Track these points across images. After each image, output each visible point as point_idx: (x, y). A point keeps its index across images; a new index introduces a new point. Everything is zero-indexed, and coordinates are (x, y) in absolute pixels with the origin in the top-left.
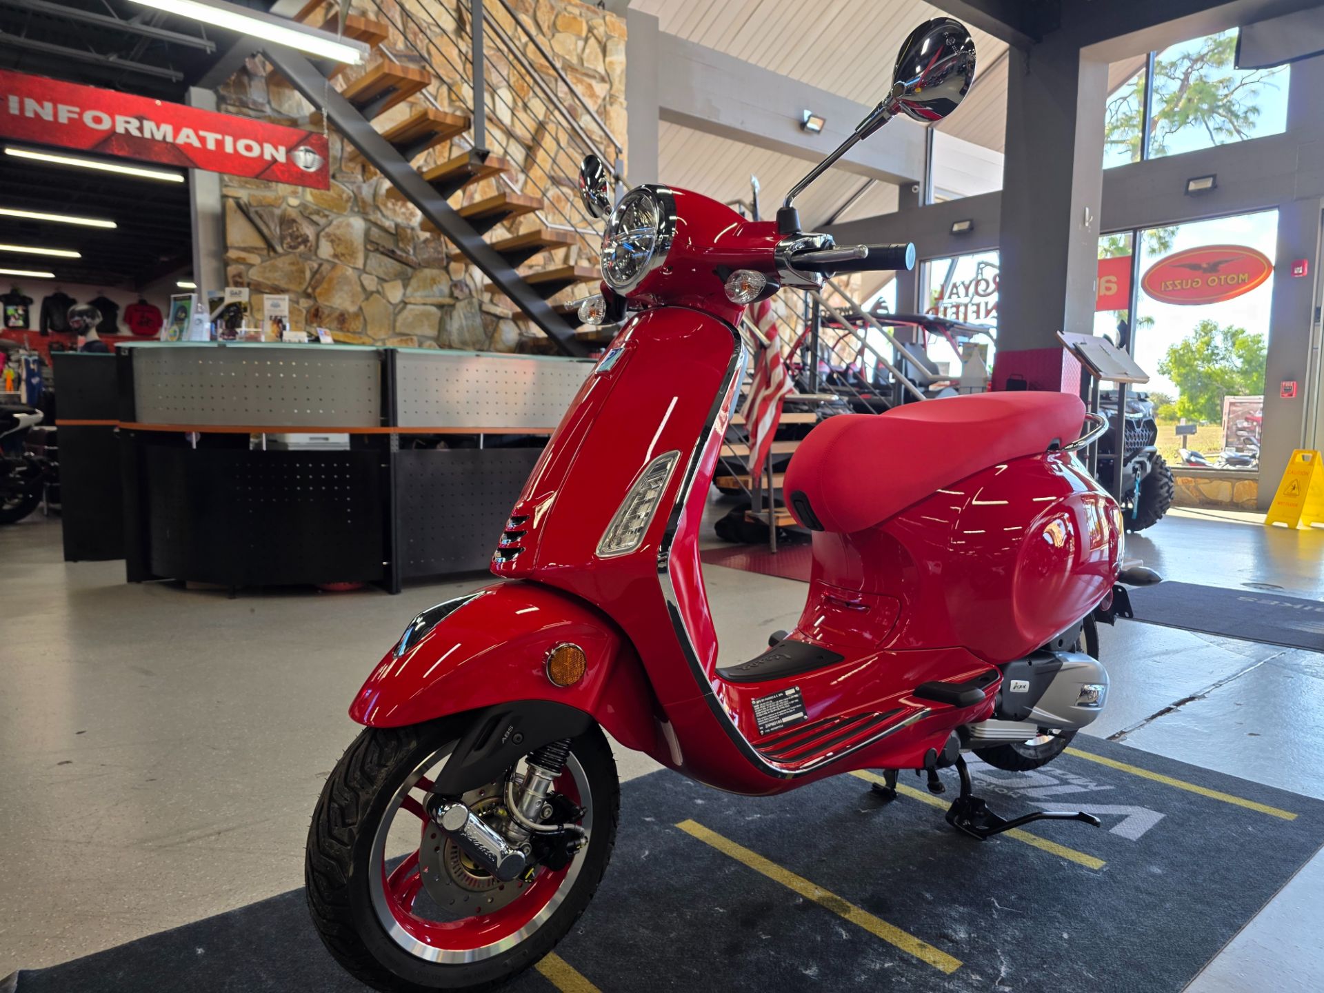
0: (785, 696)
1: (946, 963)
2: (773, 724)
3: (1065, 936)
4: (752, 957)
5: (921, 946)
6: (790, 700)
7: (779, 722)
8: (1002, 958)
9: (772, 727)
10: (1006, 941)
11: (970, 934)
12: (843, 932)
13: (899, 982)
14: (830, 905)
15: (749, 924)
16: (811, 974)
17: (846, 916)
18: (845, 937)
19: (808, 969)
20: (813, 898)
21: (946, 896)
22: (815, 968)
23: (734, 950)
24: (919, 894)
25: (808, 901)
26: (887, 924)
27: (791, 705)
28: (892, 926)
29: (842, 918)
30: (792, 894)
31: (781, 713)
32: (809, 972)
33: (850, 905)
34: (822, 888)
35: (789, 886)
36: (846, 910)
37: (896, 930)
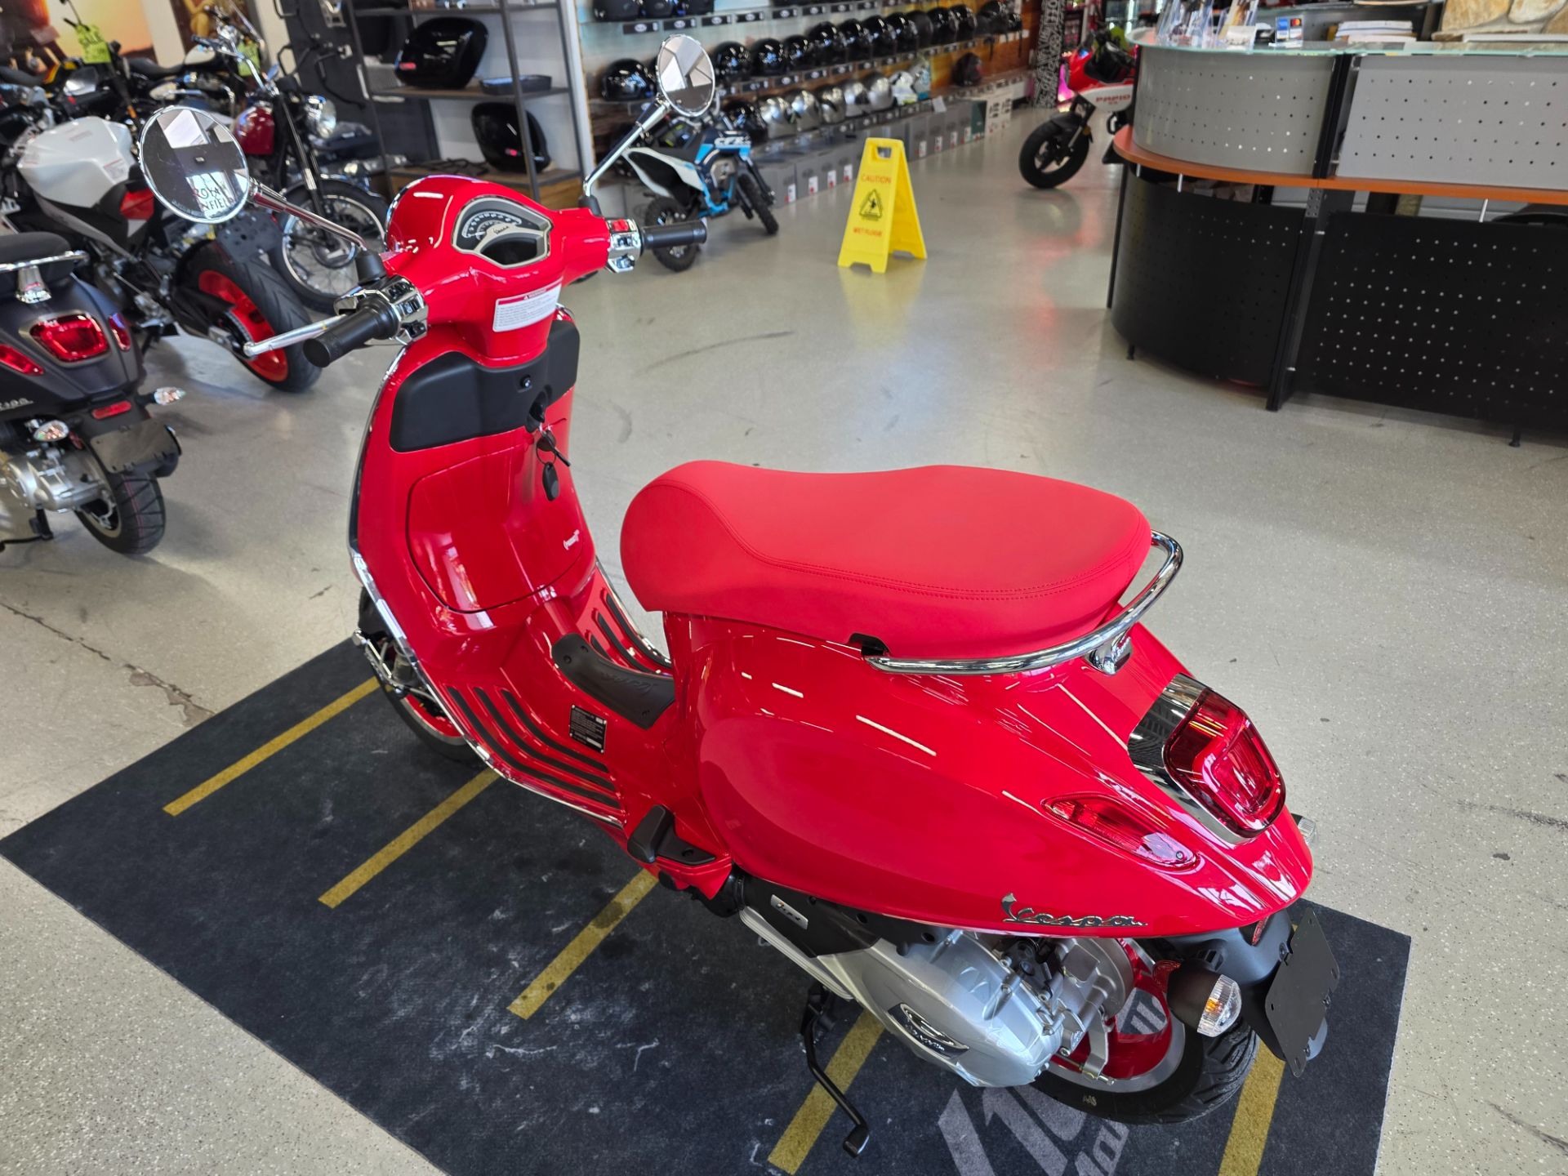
0: (594, 720)
1: (524, 1006)
2: (579, 735)
3: (595, 1110)
4: (512, 876)
5: (550, 986)
6: (596, 727)
7: (584, 737)
8: (541, 1051)
9: (578, 737)
10: (574, 1055)
11: (578, 1023)
12: (560, 929)
13: (489, 975)
14: (608, 911)
15: (562, 865)
16: (495, 915)
17: (591, 926)
18: (555, 930)
19: (502, 912)
20: (617, 899)
21: (650, 1001)
22: (503, 916)
23: (522, 864)
24: (648, 978)
25: (612, 896)
26: (584, 957)
27: (597, 733)
28: (581, 961)
29: (586, 923)
30: (621, 884)
31: (588, 732)
32: (497, 914)
33: (612, 927)
34: (636, 903)
35: (634, 879)
36: (601, 925)
37: (575, 965)
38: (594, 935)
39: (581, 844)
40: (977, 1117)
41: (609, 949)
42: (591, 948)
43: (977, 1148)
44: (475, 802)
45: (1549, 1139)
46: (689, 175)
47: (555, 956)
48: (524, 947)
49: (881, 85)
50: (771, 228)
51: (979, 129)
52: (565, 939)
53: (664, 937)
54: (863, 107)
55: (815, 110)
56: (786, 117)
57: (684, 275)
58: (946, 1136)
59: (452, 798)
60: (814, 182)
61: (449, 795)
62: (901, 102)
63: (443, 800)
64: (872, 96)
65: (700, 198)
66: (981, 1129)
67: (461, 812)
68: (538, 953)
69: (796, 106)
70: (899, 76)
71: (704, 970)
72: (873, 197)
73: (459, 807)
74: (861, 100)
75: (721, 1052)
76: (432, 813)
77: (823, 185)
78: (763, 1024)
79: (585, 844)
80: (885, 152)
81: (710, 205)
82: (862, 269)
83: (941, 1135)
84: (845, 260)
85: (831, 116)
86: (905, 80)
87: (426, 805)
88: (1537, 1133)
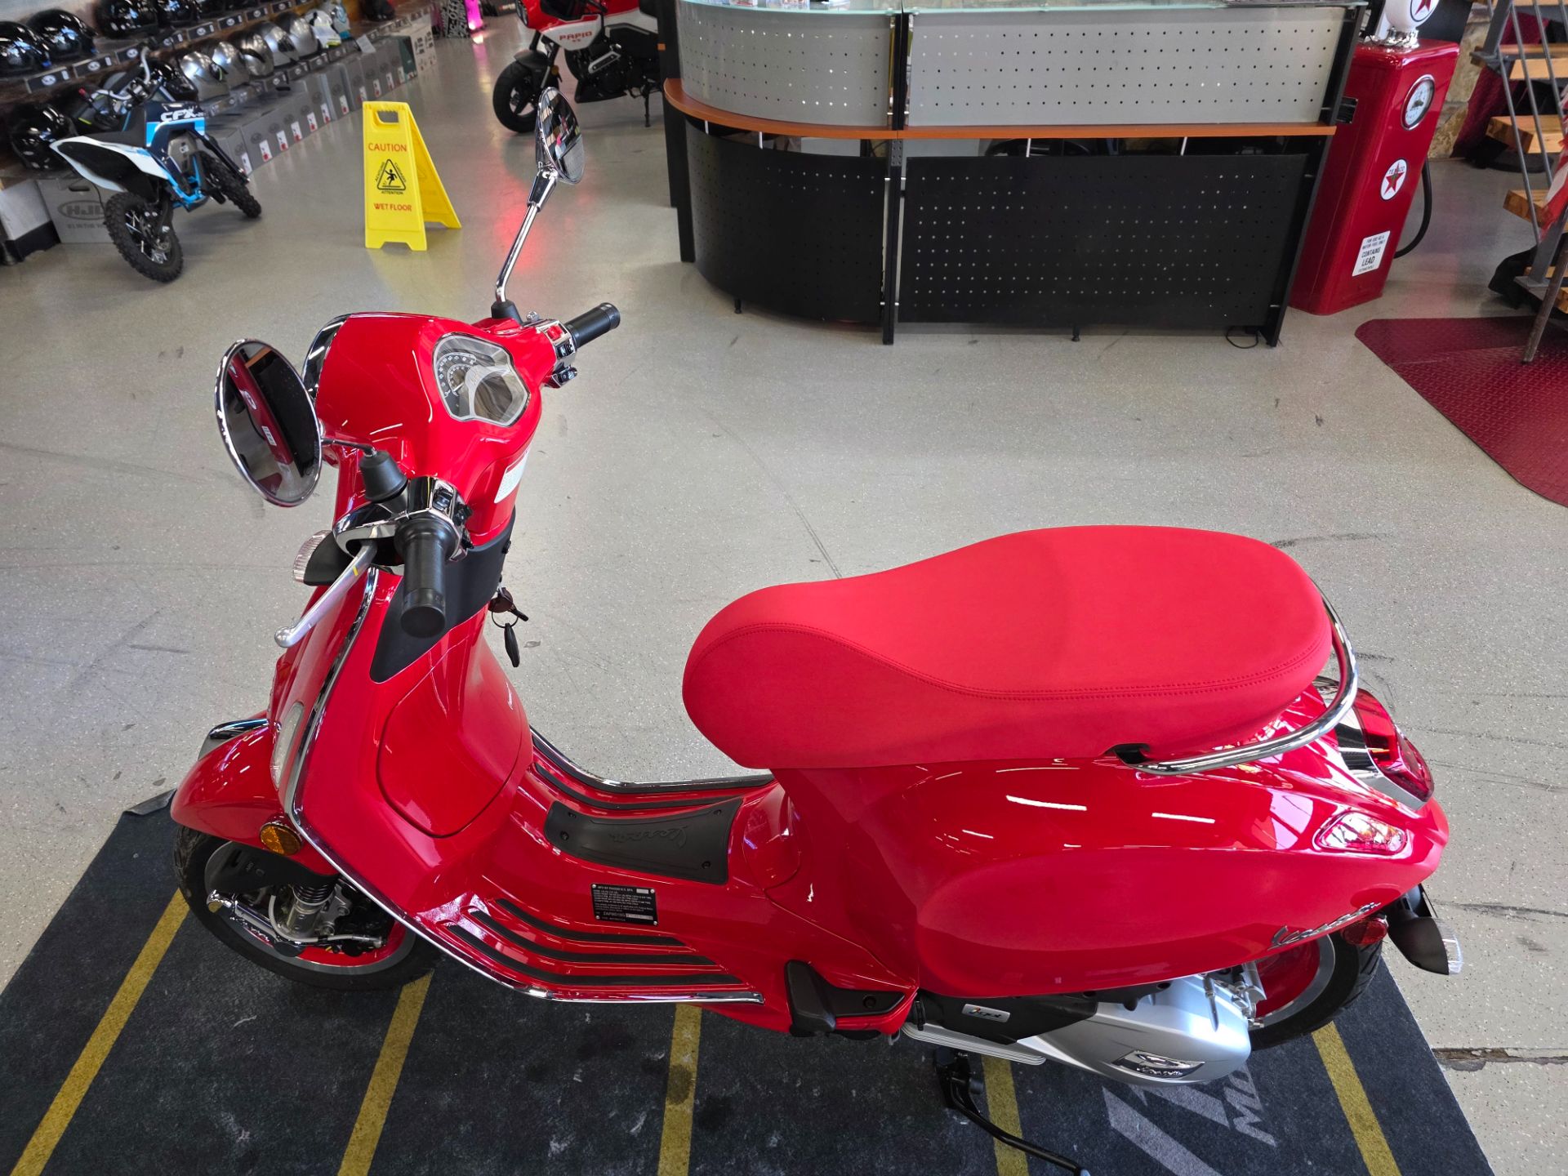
0: (635, 893)
2: (613, 914)
4: (538, 1093)
6: (639, 899)
7: (621, 915)
9: (611, 916)
12: (638, 1126)
14: (674, 1080)
15: (585, 1053)
16: (553, 1149)
17: (668, 1106)
18: (633, 1130)
19: (559, 1141)
20: (673, 1062)
21: (790, 1154)
22: (564, 1145)
23: (538, 1074)
24: (770, 1131)
25: (665, 1062)
26: (688, 1144)
27: (640, 905)
28: (688, 1150)
29: (662, 1106)
30: (665, 1043)
31: (625, 908)
32: (554, 1146)
33: (691, 1095)
34: (696, 1056)
35: (675, 1031)
36: (679, 1098)
37: (686, 1157)
38: (679, 1115)
39: (587, 1020)
40: (1134, 1103)
41: (708, 1119)
42: (688, 1129)
43: (1154, 1132)
44: (423, 1027)
45: (1467, 907)
46: (147, 164)
47: (656, 1159)
48: (615, 1167)
49: (299, 28)
50: (251, 211)
51: (410, 68)
52: (653, 1132)
53: (752, 1079)
54: (290, 54)
55: (240, 62)
56: (213, 74)
57: (176, 284)
58: (1126, 1134)
59: (390, 1036)
60: (265, 146)
61: (384, 1034)
62: (325, 45)
63: (381, 1043)
64: (293, 39)
65: (167, 189)
66: (1145, 1112)
67: (414, 1048)
68: (635, 1165)
69: (218, 59)
70: (315, 15)
71: (816, 1092)
72: (389, 167)
73: (408, 1043)
74: (284, 46)
75: (893, 1168)
76: (378, 1066)
77: (276, 148)
78: (909, 1118)
79: (592, 1018)
80: (391, 117)
81: (182, 195)
82: (398, 249)
83: (1121, 1136)
84: (373, 241)
85: (258, 69)
86: (323, 21)
87: (363, 1064)
88: (1457, 906)
